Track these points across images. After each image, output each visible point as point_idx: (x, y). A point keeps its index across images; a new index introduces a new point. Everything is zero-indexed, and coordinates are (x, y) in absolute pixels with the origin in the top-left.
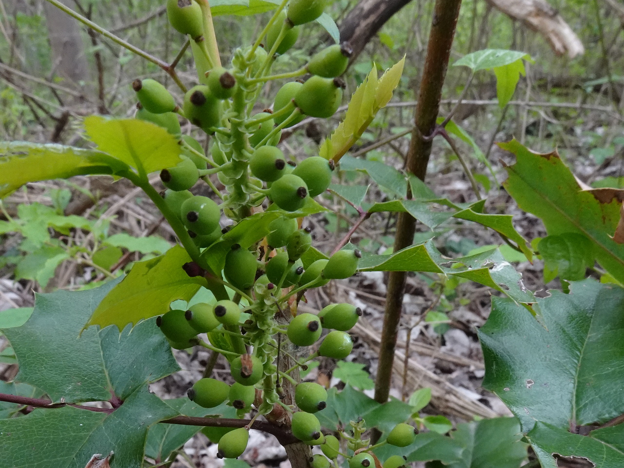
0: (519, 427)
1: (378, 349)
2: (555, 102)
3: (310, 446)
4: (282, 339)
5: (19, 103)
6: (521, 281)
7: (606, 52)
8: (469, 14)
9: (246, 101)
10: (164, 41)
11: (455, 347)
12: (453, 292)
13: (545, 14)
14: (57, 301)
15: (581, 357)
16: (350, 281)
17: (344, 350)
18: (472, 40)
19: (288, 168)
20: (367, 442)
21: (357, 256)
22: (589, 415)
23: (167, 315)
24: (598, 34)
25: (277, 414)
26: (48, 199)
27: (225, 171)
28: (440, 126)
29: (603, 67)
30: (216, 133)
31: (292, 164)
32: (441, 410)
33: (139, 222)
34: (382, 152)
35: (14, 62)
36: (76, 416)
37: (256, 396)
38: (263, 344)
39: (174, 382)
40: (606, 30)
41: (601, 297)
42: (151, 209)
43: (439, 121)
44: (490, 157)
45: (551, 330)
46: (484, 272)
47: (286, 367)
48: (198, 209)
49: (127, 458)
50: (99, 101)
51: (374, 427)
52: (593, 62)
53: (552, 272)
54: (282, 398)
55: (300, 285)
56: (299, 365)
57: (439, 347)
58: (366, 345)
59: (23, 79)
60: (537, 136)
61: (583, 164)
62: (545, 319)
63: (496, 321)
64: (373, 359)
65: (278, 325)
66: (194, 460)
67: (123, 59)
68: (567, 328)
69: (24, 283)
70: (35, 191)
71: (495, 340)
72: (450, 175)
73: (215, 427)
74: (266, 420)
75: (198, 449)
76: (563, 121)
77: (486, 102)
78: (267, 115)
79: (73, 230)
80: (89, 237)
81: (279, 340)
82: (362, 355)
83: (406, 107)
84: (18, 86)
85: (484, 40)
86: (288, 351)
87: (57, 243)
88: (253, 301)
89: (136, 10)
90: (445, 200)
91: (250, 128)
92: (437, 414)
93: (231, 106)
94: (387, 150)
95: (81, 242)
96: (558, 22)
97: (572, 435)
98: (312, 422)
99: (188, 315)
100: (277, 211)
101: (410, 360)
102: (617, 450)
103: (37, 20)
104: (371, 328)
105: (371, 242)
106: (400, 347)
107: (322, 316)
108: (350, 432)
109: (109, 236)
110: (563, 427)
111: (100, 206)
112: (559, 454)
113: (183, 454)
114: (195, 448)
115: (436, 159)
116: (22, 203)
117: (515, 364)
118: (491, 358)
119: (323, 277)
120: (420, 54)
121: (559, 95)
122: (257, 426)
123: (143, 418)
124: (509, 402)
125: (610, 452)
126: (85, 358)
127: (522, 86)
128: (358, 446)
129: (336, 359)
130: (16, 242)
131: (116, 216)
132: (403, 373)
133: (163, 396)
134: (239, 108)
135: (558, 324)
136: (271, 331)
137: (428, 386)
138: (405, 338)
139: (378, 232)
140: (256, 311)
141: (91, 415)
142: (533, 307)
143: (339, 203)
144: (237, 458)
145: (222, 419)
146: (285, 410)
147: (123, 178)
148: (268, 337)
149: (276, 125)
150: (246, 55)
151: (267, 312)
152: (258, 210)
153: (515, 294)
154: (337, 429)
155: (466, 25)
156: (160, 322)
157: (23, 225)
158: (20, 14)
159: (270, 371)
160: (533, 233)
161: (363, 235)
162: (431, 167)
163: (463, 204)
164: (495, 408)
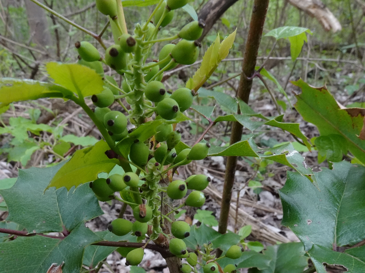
0: (303, 248)
1: (220, 203)
2: (324, 58)
3: (180, 259)
4: (164, 195)
5: (10, 59)
6: (304, 162)
7: (354, 29)
8: (274, 7)
9: (143, 55)
10: (95, 22)
11: (266, 201)
12: (264, 169)
13: (319, 7)
14: (31, 174)
15: (339, 206)
16: (204, 163)
17: (200, 202)
18: (276, 22)
19: (167, 95)
20: (214, 256)
21: (208, 146)
22: (344, 241)
23: (96, 181)
24: (350, 18)
25: (161, 240)
26: (27, 114)
27: (130, 96)
28: (257, 72)
29: (352, 38)
30: (125, 74)
31: (169, 92)
32: (257, 238)
33: (80, 128)
34: (223, 87)
35: (7, 35)
36: (42, 241)
37: (148, 229)
38: (152, 198)
39: (101, 222)
40: (354, 16)
41: (351, 172)
42: (87, 121)
43: (256, 68)
44: (287, 90)
45: (322, 191)
46: (283, 156)
47: (166, 212)
48: (114, 118)
49: (72, 265)
50: (57, 57)
51: (218, 248)
52: (347, 35)
53: (323, 157)
54: (164, 230)
55: (174, 163)
56: (174, 211)
57: (256, 201)
58: (213, 200)
59: (13, 45)
60: (314, 78)
61: (340, 95)
62: (318, 184)
63: (290, 185)
64: (217, 208)
65: (161, 187)
66: (113, 267)
67: (71, 33)
68: (331, 189)
69: (13, 164)
70: (19, 110)
71: (289, 196)
72: (263, 101)
73: (124, 248)
74: (155, 244)
75: (115, 261)
76: (329, 69)
77: (284, 58)
78: (155, 63)
79: (42, 132)
80: (51, 137)
81: (162, 196)
82: (211, 206)
83: (237, 61)
84: (10, 49)
85: (283, 22)
86: (168, 203)
87: (32, 140)
88: (146, 173)
89: (79, 4)
90: (260, 115)
91: (145, 71)
92: (255, 240)
93: (133, 58)
94: (226, 86)
95: (47, 140)
96: (326, 11)
97: (334, 252)
98: (181, 244)
99: (108, 181)
100: (161, 120)
101: (239, 209)
102: (361, 261)
103: (21, 10)
104: (216, 190)
105: (216, 140)
106: (233, 201)
107: (187, 182)
108: (204, 251)
109: (63, 136)
110: (329, 247)
111: (58, 119)
112: (327, 263)
113: (106, 264)
114: (113, 260)
115: (254, 92)
116: (12, 117)
117: (301, 211)
118: (287, 207)
119: (188, 159)
120: (245, 30)
121: (326, 54)
122: (149, 247)
123: (82, 242)
124: (297, 233)
125: (357, 262)
126: (48, 207)
127: (305, 49)
128: (208, 259)
129: (196, 208)
130: (8, 140)
131: (67, 125)
132: (235, 216)
133: (94, 230)
134: (138, 58)
135: (326, 187)
136: (157, 191)
137: (250, 224)
138: (236, 196)
139: (221, 134)
140: (148, 179)
141: (51, 240)
142: (312, 177)
143: (198, 117)
144: (137, 266)
145: (128, 243)
146: (166, 237)
147: (69, 100)
148: (155, 194)
149: (160, 69)
150: (142, 27)
151: (155, 179)
152: (150, 119)
153: (301, 170)
154: (196, 249)
155: (273, 13)
156: (91, 185)
157: (12, 129)
158: (11, 7)
159: (157, 214)
160: (311, 135)
161: (212, 136)
162: (252, 96)
163: (271, 117)
164: (289, 237)
